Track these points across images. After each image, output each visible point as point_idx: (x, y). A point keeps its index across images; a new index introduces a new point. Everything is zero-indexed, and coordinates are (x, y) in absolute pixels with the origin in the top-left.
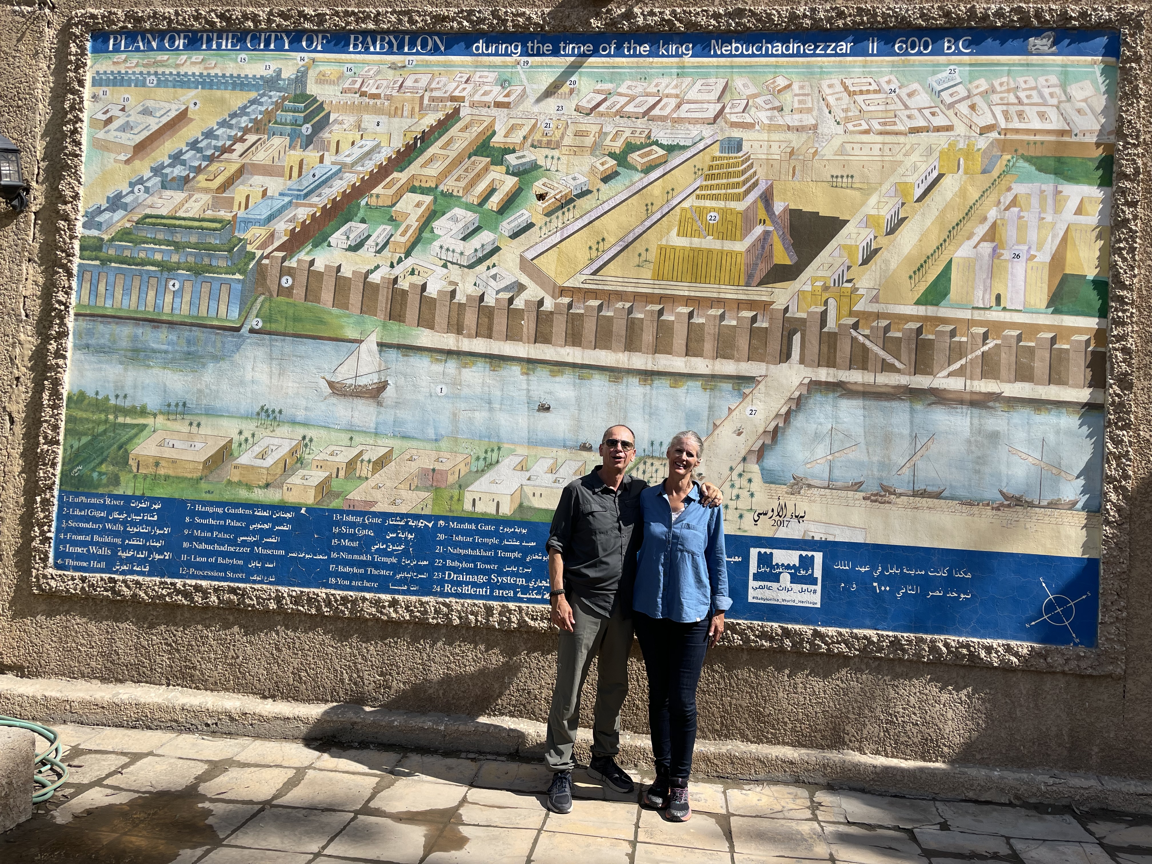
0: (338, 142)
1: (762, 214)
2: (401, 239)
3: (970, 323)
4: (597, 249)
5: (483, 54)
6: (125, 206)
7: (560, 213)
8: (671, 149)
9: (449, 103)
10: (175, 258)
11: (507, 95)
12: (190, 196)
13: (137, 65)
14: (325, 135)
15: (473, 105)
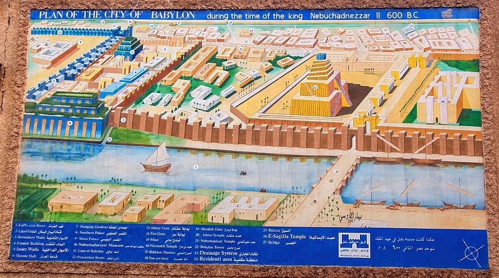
0: (147, 57)
1: (336, 85)
2: (176, 99)
3: (426, 130)
4: (265, 102)
5: (211, 19)
6: (47, 88)
7: (248, 86)
8: (295, 58)
9: (197, 40)
10: (71, 111)
11: (223, 36)
12: (78, 83)
13: (53, 25)
14: (141, 54)
15: (208, 41)
